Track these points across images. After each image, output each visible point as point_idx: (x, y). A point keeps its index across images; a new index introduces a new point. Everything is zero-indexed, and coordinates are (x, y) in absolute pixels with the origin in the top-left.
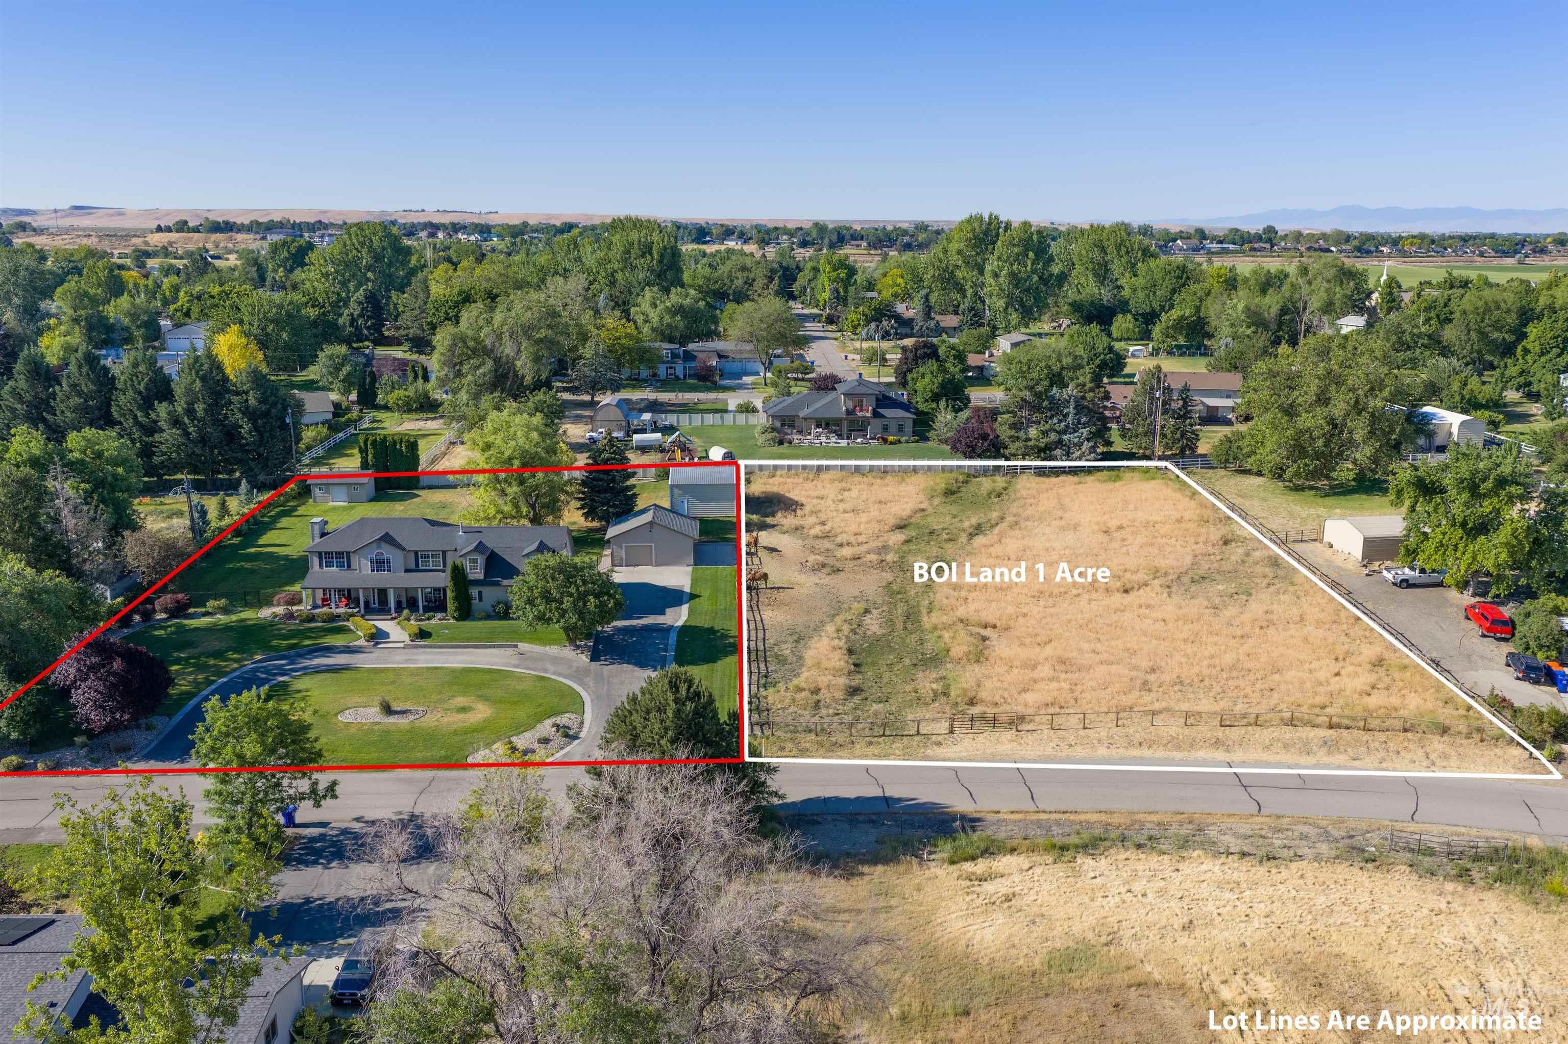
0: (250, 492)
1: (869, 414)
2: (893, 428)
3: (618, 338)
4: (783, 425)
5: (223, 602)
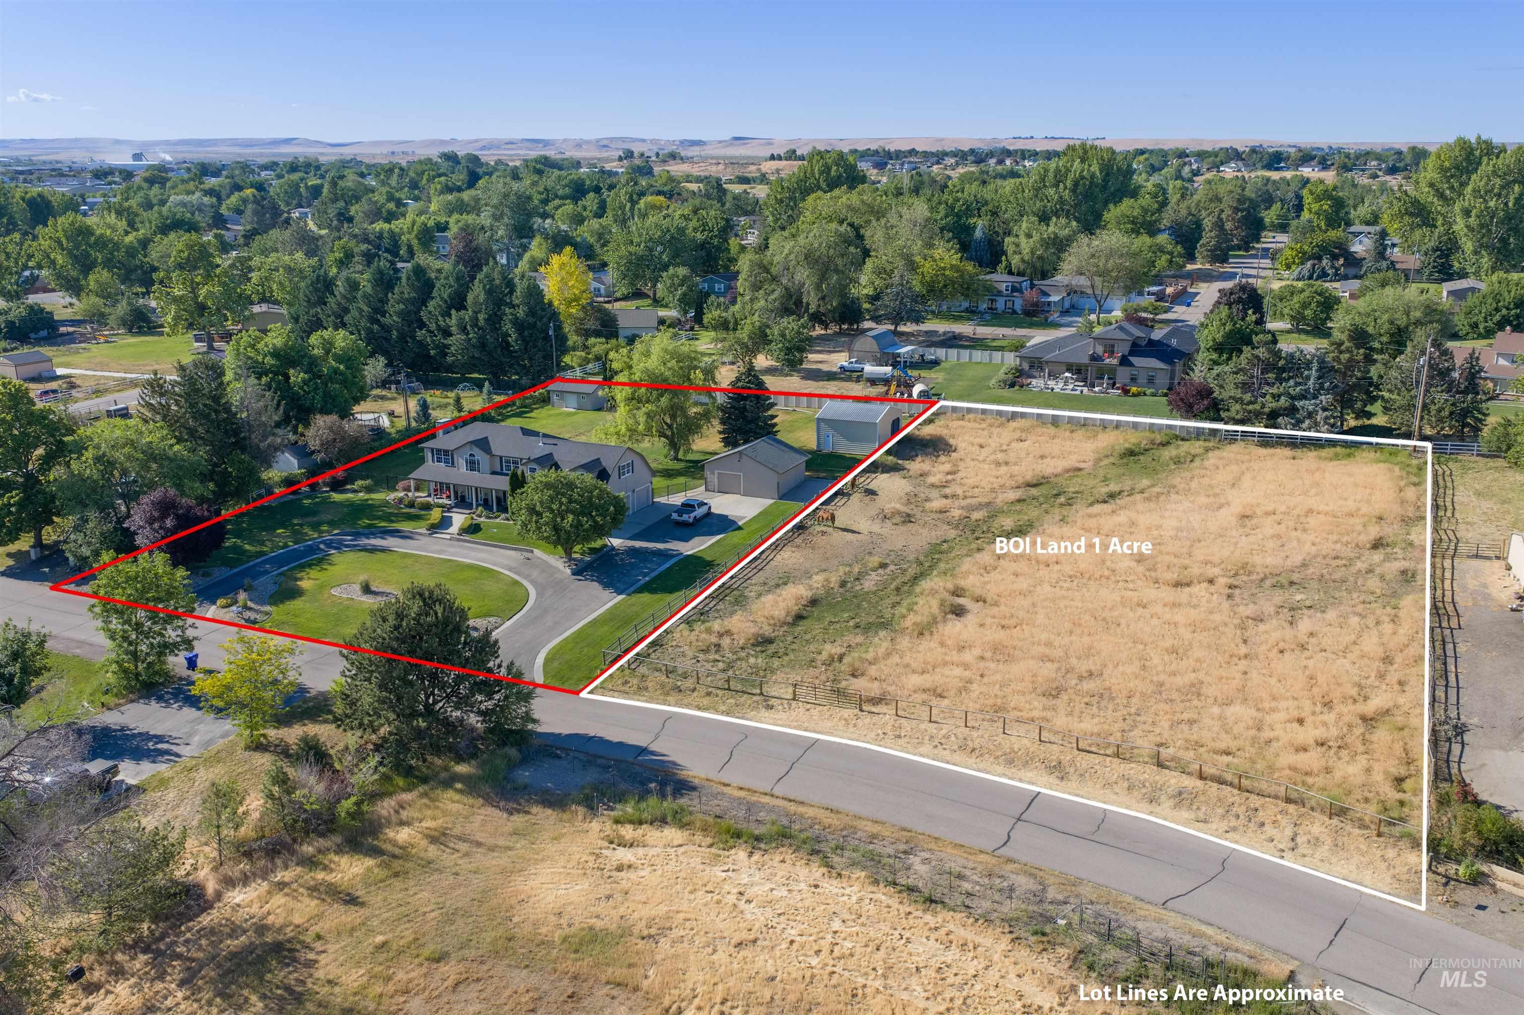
0: (489, 393)
1: (1115, 362)
2: (1142, 380)
3: (944, 269)
4: (1031, 367)
5: (368, 482)
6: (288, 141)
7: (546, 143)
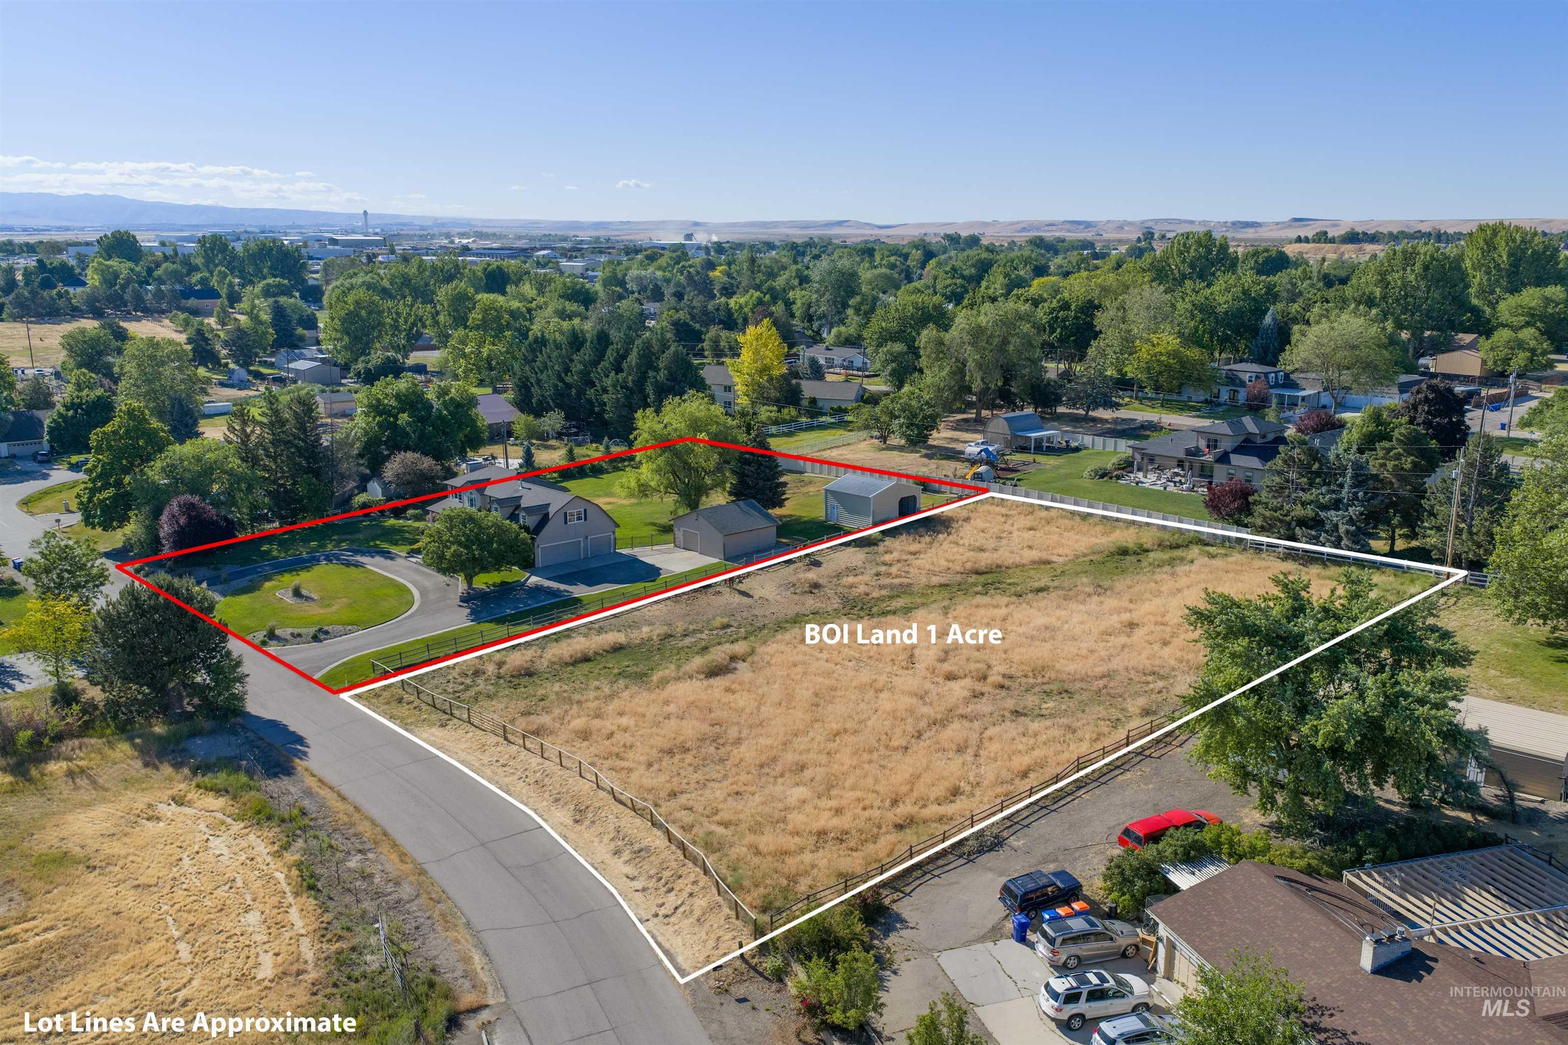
1: (1212, 458)
4: (1143, 459)
6: (840, 223)
7: (1088, 225)
